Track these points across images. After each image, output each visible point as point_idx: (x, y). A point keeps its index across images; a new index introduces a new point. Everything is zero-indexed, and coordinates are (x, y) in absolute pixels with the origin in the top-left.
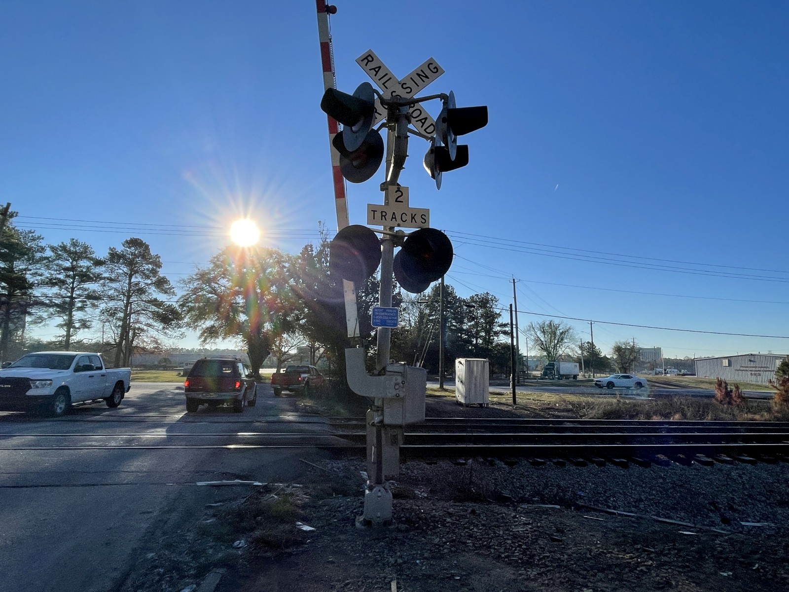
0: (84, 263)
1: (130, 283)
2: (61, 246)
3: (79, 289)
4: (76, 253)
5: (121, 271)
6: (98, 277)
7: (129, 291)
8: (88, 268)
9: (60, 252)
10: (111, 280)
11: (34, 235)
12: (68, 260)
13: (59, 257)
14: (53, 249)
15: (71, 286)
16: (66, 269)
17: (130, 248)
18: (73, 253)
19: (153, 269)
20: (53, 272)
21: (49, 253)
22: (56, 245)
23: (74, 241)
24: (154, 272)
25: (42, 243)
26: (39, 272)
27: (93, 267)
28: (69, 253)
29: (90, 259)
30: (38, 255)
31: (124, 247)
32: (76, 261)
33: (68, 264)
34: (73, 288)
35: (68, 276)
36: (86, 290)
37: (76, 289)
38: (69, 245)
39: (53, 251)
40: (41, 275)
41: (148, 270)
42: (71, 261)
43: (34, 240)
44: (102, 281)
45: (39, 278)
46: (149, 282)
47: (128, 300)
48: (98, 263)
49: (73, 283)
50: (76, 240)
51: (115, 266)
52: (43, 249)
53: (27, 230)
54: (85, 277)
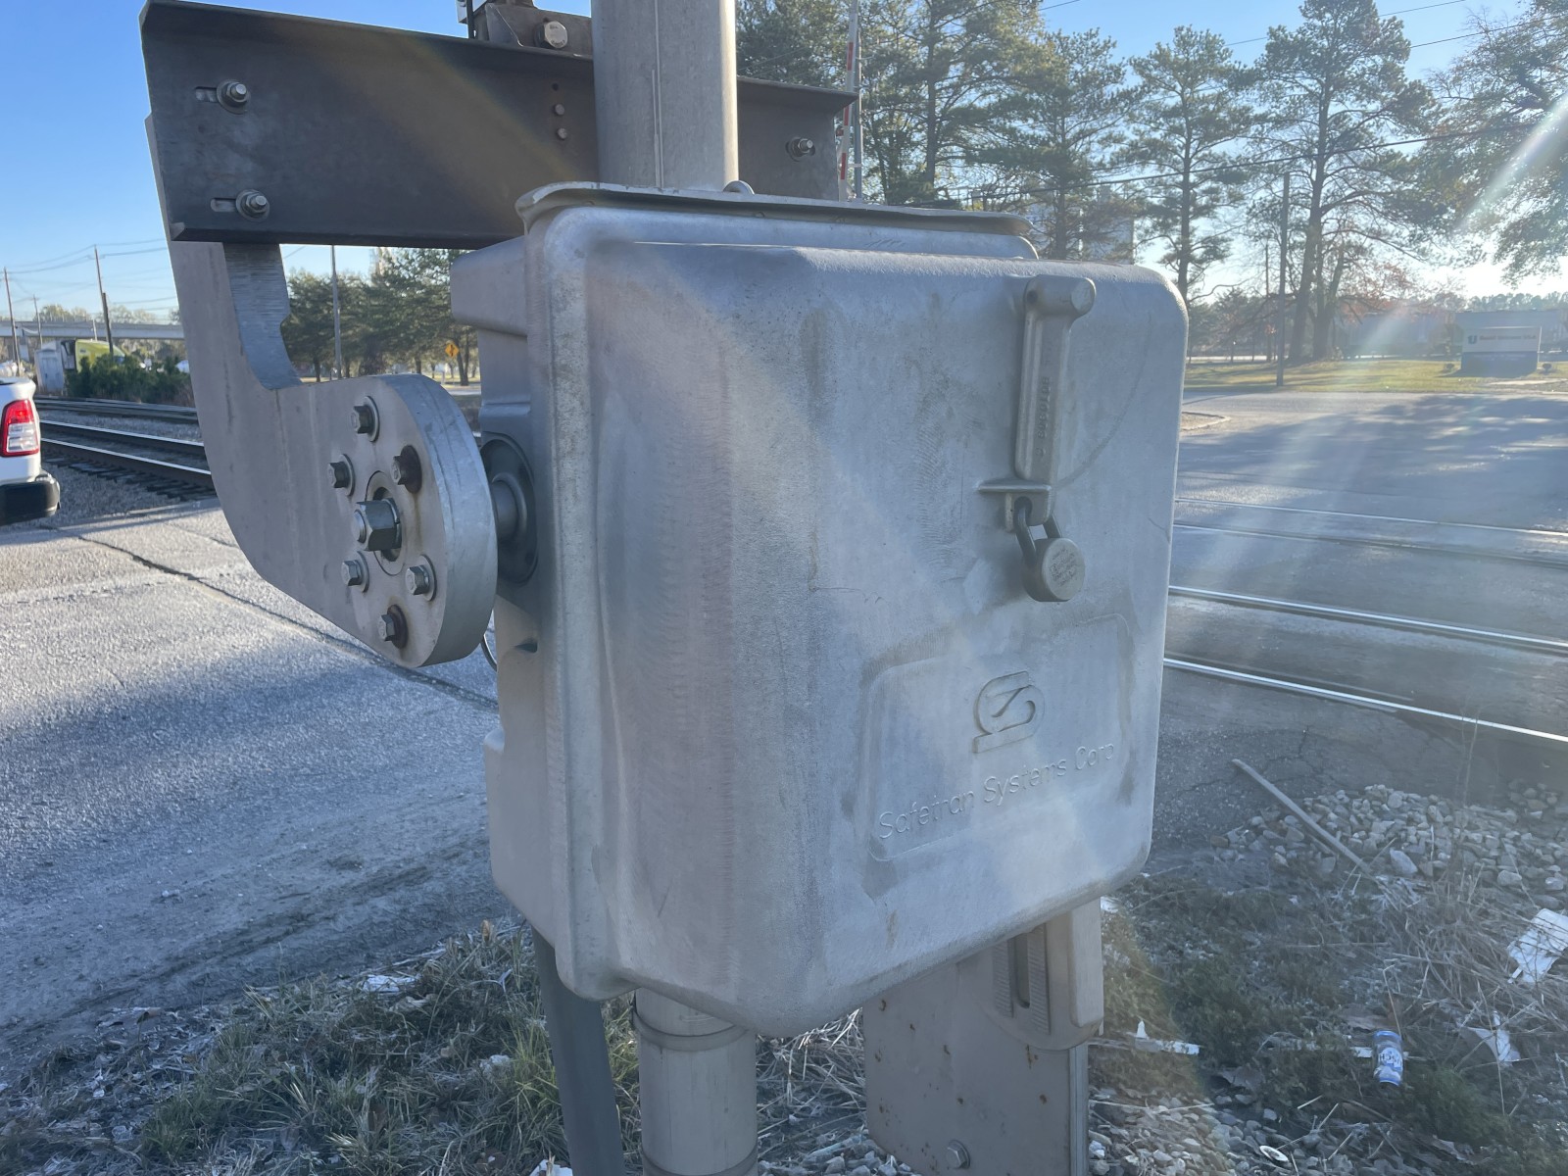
0: (1208, 88)
1: (1323, 121)
2: (1156, 57)
3: (1200, 160)
4: (1187, 65)
5: (1297, 91)
6: (1242, 121)
7: (1321, 145)
8: (1220, 97)
9: (1154, 73)
10: (1280, 122)
11: (1095, 40)
12: (1174, 89)
13: (1151, 83)
14: (1140, 67)
15: (1183, 155)
16: (1174, 112)
17: (1320, 17)
18: (1180, 68)
19: (1386, 67)
20: (1142, 128)
21: (1132, 80)
22: (1144, 55)
23: (1183, 33)
24: (1389, 74)
25: (1114, 58)
26: (1116, 131)
27: (1230, 94)
28: (1176, 67)
29: (1221, 74)
30: (1111, 89)
31: (1305, 20)
32: (1191, 85)
33: (1173, 100)
34: (1187, 160)
35: (1175, 131)
36: (1217, 159)
37: (1194, 161)
38: (1173, 47)
39: (1142, 74)
40: (1119, 140)
41: (1372, 72)
42: (1179, 88)
43: (1097, 54)
44: (1253, 129)
45: (1116, 148)
46: (1374, 106)
47: (1320, 168)
48: (1241, 80)
49: (1187, 146)
50: (1189, 30)
51: (1285, 79)
52: (1117, 74)
53: (1083, 31)
54: (1212, 126)
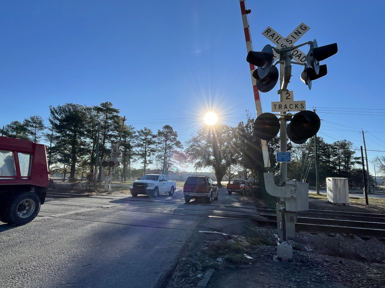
0: (149, 137)
1: (166, 144)
2: (141, 131)
3: (148, 148)
4: (146, 133)
5: (162, 139)
6: (154, 142)
7: (166, 148)
8: (151, 139)
9: (141, 133)
10: (159, 143)
11: (132, 127)
12: (144, 136)
13: (140, 135)
14: (138, 132)
15: (145, 146)
16: (143, 140)
17: (165, 129)
18: (145, 133)
19: (174, 138)
20: (139, 141)
21: (137, 134)
22: (139, 130)
23: (145, 128)
24: (175, 139)
25: (135, 130)
26: (134, 141)
27: (152, 138)
28: (144, 133)
29: (151, 135)
30: (134, 135)
31: (163, 129)
32: (147, 136)
33: (143, 138)
34: (146, 147)
35: (144, 143)
36: (150, 148)
37: (147, 148)
38: (144, 130)
39: (138, 133)
40: (135, 143)
41: (172, 138)
42: (145, 136)
43: (132, 129)
44: (156, 144)
45: (134, 144)
46: (173, 143)
47: (165, 151)
48: (154, 137)
49: (146, 145)
50: (146, 128)
51: (160, 137)
52: (135, 132)
53: (130, 125)
54: (150, 143)
